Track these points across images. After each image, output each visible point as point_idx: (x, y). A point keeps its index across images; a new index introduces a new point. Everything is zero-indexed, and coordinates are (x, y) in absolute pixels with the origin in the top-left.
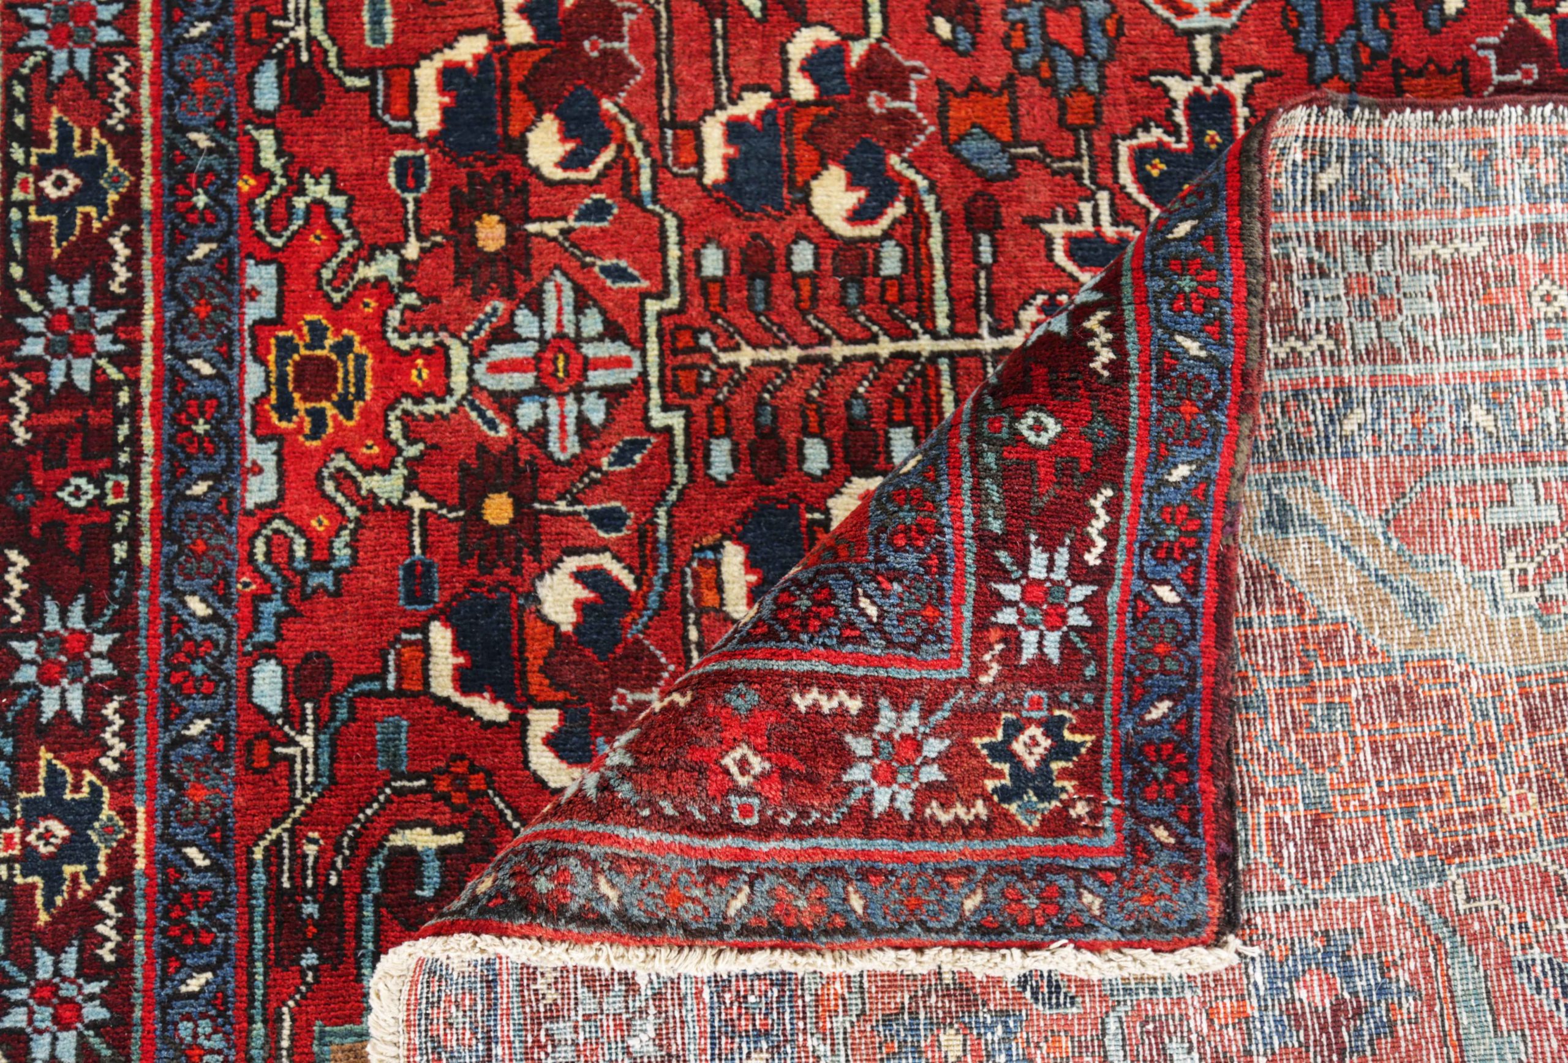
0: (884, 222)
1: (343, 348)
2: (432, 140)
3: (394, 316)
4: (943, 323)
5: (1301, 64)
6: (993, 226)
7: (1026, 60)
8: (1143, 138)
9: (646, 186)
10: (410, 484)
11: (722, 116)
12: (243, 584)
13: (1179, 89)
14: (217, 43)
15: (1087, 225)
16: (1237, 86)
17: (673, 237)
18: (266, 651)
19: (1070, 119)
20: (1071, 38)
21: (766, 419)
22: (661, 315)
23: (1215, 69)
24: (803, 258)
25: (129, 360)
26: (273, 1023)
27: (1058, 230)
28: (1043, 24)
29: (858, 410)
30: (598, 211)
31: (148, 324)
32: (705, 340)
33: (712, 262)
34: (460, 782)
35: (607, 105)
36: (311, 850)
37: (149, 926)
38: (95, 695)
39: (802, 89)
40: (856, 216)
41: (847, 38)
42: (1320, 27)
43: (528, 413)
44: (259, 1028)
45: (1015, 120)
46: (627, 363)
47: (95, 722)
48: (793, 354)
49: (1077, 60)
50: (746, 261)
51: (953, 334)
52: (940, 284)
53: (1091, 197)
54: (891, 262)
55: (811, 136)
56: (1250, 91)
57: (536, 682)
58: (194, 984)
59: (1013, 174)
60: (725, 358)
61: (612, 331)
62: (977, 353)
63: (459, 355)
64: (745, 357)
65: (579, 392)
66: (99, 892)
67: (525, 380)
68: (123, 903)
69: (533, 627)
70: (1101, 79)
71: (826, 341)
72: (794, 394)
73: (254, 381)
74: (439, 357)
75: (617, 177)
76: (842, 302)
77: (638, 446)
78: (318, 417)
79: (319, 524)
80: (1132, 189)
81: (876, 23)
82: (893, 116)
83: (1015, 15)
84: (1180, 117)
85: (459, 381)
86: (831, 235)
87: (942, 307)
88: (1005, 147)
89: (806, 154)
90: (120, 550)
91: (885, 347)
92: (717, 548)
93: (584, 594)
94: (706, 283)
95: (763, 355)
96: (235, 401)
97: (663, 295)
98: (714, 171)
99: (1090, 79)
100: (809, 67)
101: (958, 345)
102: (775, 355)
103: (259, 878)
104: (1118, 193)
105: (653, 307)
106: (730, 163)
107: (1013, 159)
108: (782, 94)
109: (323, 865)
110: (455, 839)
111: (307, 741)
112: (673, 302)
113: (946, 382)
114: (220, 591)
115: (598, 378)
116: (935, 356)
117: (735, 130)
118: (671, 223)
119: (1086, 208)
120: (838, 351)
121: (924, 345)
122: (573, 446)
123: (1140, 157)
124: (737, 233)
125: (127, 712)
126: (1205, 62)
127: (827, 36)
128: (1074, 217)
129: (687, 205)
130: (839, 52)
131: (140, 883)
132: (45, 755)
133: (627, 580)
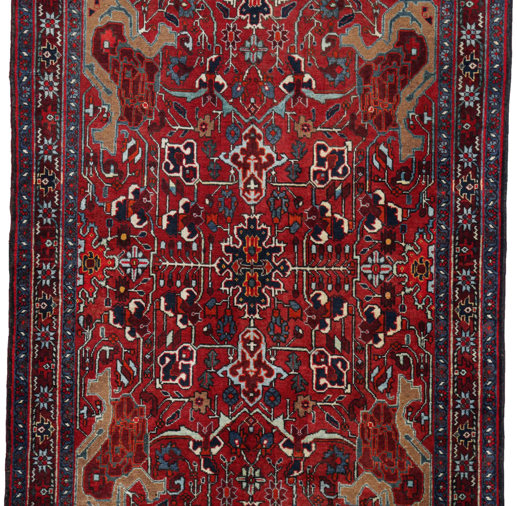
0: (314, 293)
1: (416, 275)
2: (398, 315)
3: (406, 281)
4: (305, 273)
5: (234, 319)
6: (294, 291)
7: (285, 324)
8: (265, 307)
9: (358, 303)
10: (404, 248)
11: (343, 316)
12: (435, 230)
14: (438, 337)
15: (277, 290)
16: (247, 316)
17: (354, 293)
18: (431, 218)
19: (278, 311)
20: (277, 327)
21: (338, 256)
22: (357, 278)
23: (250, 319)
24: (330, 287)
25: (456, 275)
26: (430, 152)
27: (282, 290)
28: (282, 331)
29: (321, 257)
30: (368, 298)
31: (452, 281)
32: (349, 272)
33: (347, 287)
34: (397, 192)
35: (365, 320)
36: (424, 182)
37: (452, 170)
38: (461, 212)
39: (328, 321)
40: (319, 295)
41: (319, 331)
42: (230, 326)
43: (382, 260)
44: (433, 151)
45: (288, 312)
46: (364, 269)
47: (462, 207)
48: (333, 268)
49: (276, 323)
50: (340, 287)
51: (303, 270)
52: (305, 280)
53: (276, 296)
54: (313, 285)
55: (327, 311)
56: (244, 314)
57: (383, 209)
58: (444, 159)
59: (290, 301)
60: (345, 268)
61: (366, 275)
62: (299, 266)
63: (395, 272)
64: (341, 269)
65: (373, 264)
66: (461, 177)
67: (383, 266)
68: (457, 174)
69: (383, 219)
70: (272, 319)
71: (326, 271)
72: (333, 261)
73: (433, 269)
74: (398, 272)
75: (364, 305)
76: (323, 278)
77: (362, 253)
78: (421, 262)
79: (421, 241)
80: (268, 297)
81: (313, 333)
82: (311, 314)
83: (287, 333)
84: (258, 311)
85: (395, 267)
86: (324, 291)
87: (305, 276)
88: (291, 307)
89: (328, 308)
90: (457, 238)
91: (316, 269)
92: (349, 232)
93: (374, 225)
94: (348, 283)
95: (338, 269)
96: (436, 266)
97: (356, 281)
98: (345, 305)
99: (274, 319)
100: (326, 325)
101: (302, 268)
102: (336, 268)
103: (433, 177)
104: (270, 296)
105: (358, 279)
106: (342, 307)
107: (289, 304)
108: (332, 320)
109: (422, 179)
110: (398, 182)
111: (424, 201)
112: (354, 280)
113: (305, 261)
114: (439, 229)
115: (369, 266)
116: (306, 267)
117: (341, 313)
118: (354, 295)
119: (277, 293)
120: (324, 269)
121: (308, 269)
122: (374, 253)
123: (266, 303)
124: (342, 293)
125: (456, 209)
126: (252, 321)
127: (323, 331)
128: (279, 292)
129: (351, 298)
130: (321, 328)
131: (454, 178)
132: (470, 201)
133: (365, 227)
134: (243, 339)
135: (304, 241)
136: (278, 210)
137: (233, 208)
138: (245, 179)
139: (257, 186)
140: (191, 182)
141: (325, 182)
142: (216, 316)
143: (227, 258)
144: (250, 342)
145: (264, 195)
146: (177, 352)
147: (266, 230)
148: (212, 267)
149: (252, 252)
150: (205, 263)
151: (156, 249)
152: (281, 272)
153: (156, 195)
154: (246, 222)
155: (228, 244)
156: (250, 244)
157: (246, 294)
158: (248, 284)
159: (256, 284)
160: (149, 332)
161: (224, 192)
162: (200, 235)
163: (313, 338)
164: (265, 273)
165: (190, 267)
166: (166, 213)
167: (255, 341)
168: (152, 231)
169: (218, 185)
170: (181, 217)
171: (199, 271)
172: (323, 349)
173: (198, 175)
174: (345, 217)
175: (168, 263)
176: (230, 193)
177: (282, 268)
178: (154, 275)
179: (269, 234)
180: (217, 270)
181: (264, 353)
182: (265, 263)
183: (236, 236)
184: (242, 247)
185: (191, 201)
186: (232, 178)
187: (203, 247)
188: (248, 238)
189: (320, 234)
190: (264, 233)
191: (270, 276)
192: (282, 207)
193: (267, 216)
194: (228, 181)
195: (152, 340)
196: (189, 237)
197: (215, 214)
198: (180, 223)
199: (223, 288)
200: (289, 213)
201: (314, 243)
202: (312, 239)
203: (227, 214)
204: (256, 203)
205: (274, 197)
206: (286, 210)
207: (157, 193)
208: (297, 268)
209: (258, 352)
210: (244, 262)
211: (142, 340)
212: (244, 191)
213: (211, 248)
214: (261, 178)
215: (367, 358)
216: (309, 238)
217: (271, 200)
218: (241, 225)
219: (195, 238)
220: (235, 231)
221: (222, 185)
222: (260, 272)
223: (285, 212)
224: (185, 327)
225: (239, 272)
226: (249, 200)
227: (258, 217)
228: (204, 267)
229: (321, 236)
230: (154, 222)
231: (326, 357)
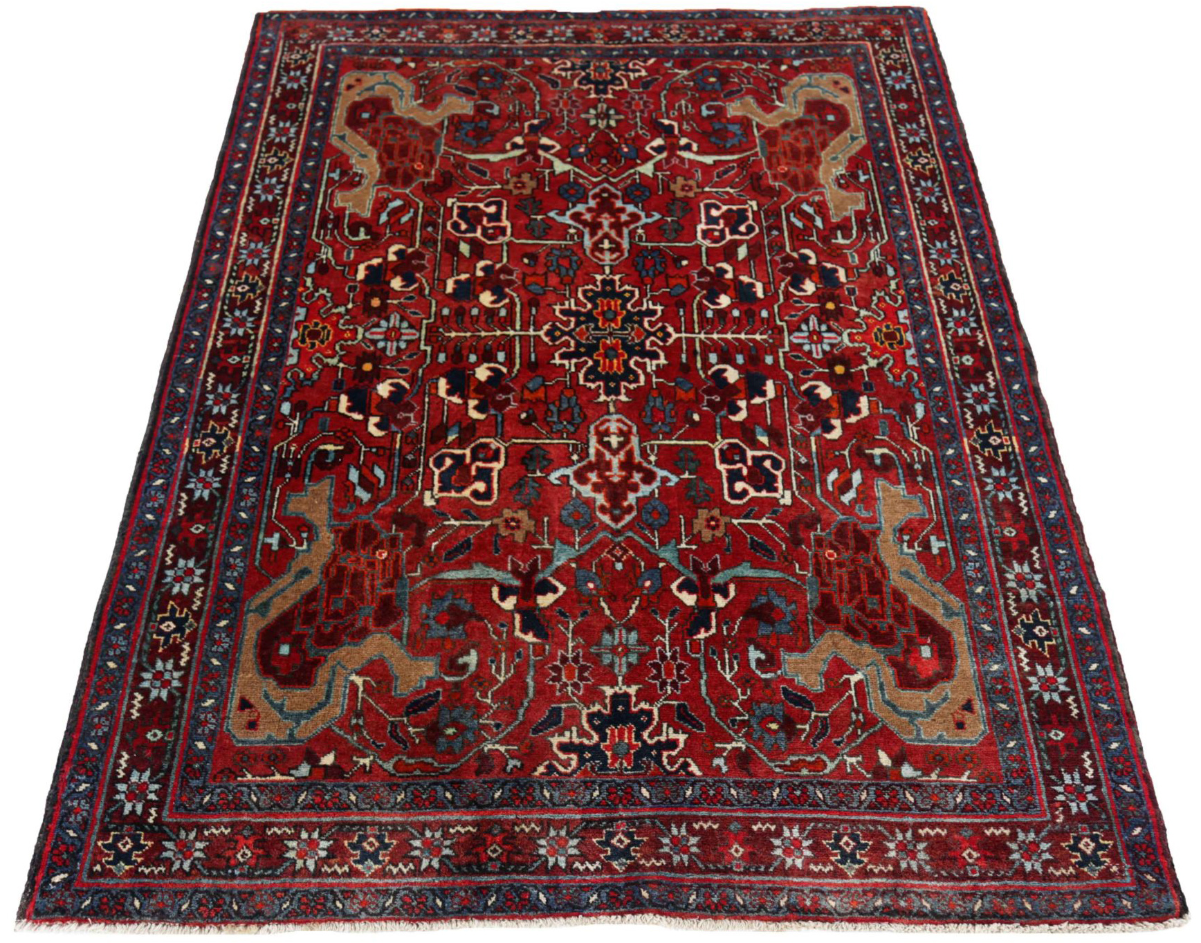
0: (502, 304)
1: (324, 328)
2: (361, 281)
3: (342, 321)
4: (518, 327)
5: (637, 273)
6: (537, 306)
7: (551, 269)
8: (587, 287)
9: (427, 292)
10: (340, 361)
11: (453, 278)
12: (282, 383)
13: (599, 277)
14: (298, 259)
15: (567, 307)
16: (617, 277)
17: (434, 305)
18: (287, 400)
19: (564, 282)
20: (566, 265)
21: (458, 349)
22: (427, 324)
23: (611, 273)
24: (475, 312)
25: (256, 329)
26: (274, 491)
27: (557, 308)
28: (557, 261)
29: (488, 348)
30: (411, 298)
31: (264, 320)
32: (441, 330)
33: (446, 312)
34: (344, 434)
35: (417, 275)
36: (293, 449)
37: (237, 466)
38: (230, 409)
39: (480, 274)
40: (493, 302)
41: (495, 263)
42: (643, 265)
43: (381, 345)
44: (269, 492)
45: (547, 281)
46: (415, 334)
47: (229, 414)
48: (468, 334)
49: (567, 269)
50: (456, 312)
51: (521, 330)
52: (518, 318)
54: (503, 313)
55: (481, 284)
56: (621, 278)
57: (373, 410)
58: (250, 480)
59: (544, 294)
60: (447, 334)
61: (411, 326)
62: (528, 335)
63: (360, 330)
64: (453, 334)
65: (398, 340)
66: (223, 456)
67: (381, 337)
68: (230, 460)
69: (374, 396)
70: (575, 273)
71: (480, 331)
72: (468, 344)
73: (294, 334)
74: (355, 332)
75: (418, 291)
76: (486, 322)
77: (415, 354)
78: (313, 345)
79: (309, 370)
80: (582, 299)
81: (505, 260)
82: (508, 280)
83: (549, 259)
84: (598, 283)
85: (360, 336)
86: (485, 306)
87: (518, 324)
88: (542, 288)
89: (479, 288)
90: (244, 374)
91: (498, 333)
92: (438, 379)
93: (392, 388)
94: (443, 317)
95: (459, 334)
96: (288, 339)
97: (428, 319)
98: (449, 291)
99: (571, 273)
100: (483, 269)
101: (522, 333)
102: (462, 334)
103: (275, 455)
104: (577, 300)
105: (425, 322)
106: (454, 289)
107: (545, 290)
108: (473, 274)
109: (296, 452)
110: (340, 448)
111: (296, 422)
112: (432, 320)
113: (517, 342)
114: (274, 384)
115: (404, 338)
116: (514, 336)
117: (457, 282)
118: (434, 302)
119: (567, 302)
120: (483, 334)
121: (512, 333)
122: (394, 353)
123: (585, 292)
124: (455, 305)
125: (240, 413)
126: (607, 272)
127: (489, 262)
128: (563, 304)
129: (440, 298)
131: (236, 455)
132: (212, 423)
133: (407, 386)
134: (622, 252)
135: (517, 366)
136: (565, 406)
137: (648, 409)
138: (628, 448)
139: (606, 439)
140: (730, 444)
141: (476, 446)
142: (667, 276)
143: (653, 344)
144: (610, 249)
145: (592, 428)
146: (728, 237)
147: (586, 379)
148: (680, 332)
149: (611, 353)
150: (693, 340)
151: (781, 355)
152: (560, 329)
153: (792, 424)
154: (623, 391)
155: (655, 362)
156: (615, 361)
157: (620, 302)
158: (616, 314)
159: (603, 313)
160: (778, 258)
161: (667, 429)
162: (705, 372)
163: (505, 254)
164: (587, 328)
165: (718, 333)
166: (770, 401)
167: (602, 251)
168: (791, 376)
169: (677, 439)
170: (742, 395)
171: (701, 328)
172: (489, 243)
173: (717, 454)
174: (443, 400)
175: (758, 337)
176: (655, 429)
177: (558, 333)
178: (779, 323)
179: (581, 376)
180: (670, 329)
181: (587, 237)
182: (588, 339)
183: (640, 372)
184: (630, 358)
185: (726, 418)
186: (652, 449)
187: (699, 358)
188: (619, 369)
189: (489, 377)
190: (591, 377)
191: (578, 324)
192: (559, 411)
193: (584, 398)
194: (659, 446)
195: (771, 250)
196: (725, 370)
197: (681, 400)
198: (742, 388)
199: (659, 308)
200: (546, 403)
201: (501, 364)
202: (505, 370)
203: (659, 401)
204: (606, 417)
205: (573, 425)
206: (552, 407)
207: (789, 428)
208: (531, 332)
209: (596, 238)
210: (624, 340)
211: (788, 249)
212: (630, 432)
213: (684, 356)
214: (598, 451)
215: (418, 234)
216: (510, 371)
217: (578, 420)
218: (632, 386)
219: (714, 369)
220: (642, 378)
221: (670, 439)
222: (597, 328)
223: (554, 403)
224: (719, 265)
225: (633, 329)
226: (619, 421)
227: (602, 398)
228: (693, 332)
229: (488, 373)
230: (789, 389)
231: (484, 234)
